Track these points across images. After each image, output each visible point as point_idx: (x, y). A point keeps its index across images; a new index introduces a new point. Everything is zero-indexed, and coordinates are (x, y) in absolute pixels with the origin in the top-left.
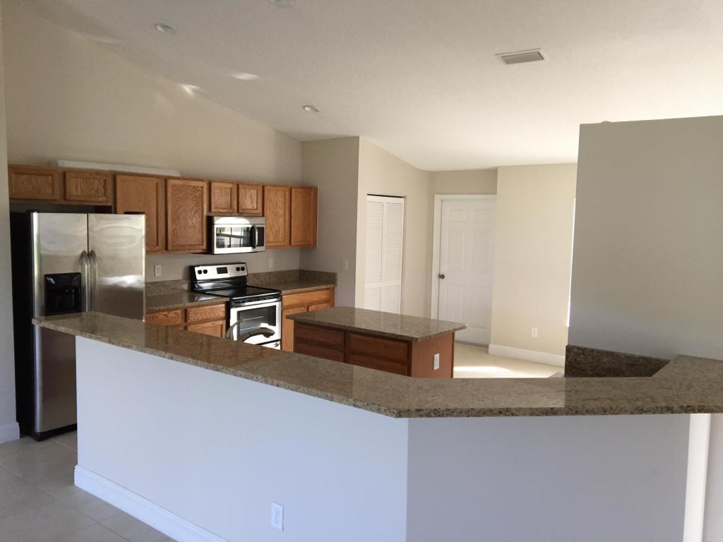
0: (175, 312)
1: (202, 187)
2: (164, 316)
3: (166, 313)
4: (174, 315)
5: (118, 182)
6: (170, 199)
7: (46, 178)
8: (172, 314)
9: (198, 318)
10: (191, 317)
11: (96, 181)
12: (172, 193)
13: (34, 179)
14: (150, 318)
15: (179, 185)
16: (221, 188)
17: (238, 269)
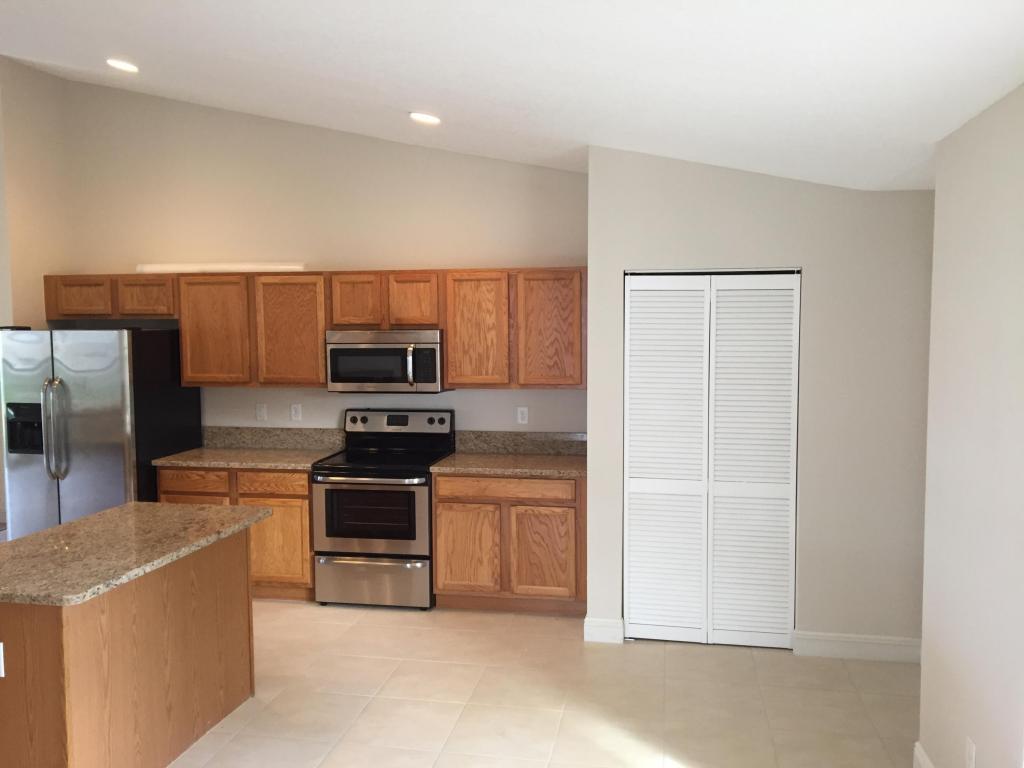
0: (215, 473)
1: (315, 284)
2: (197, 478)
3: (203, 473)
4: (216, 478)
5: (183, 287)
6: (260, 306)
7: (97, 288)
8: (212, 476)
9: (256, 490)
10: (244, 485)
11: (155, 289)
12: (264, 296)
13: (85, 290)
14: (177, 476)
15: (276, 284)
16: (354, 284)
17: (431, 421)
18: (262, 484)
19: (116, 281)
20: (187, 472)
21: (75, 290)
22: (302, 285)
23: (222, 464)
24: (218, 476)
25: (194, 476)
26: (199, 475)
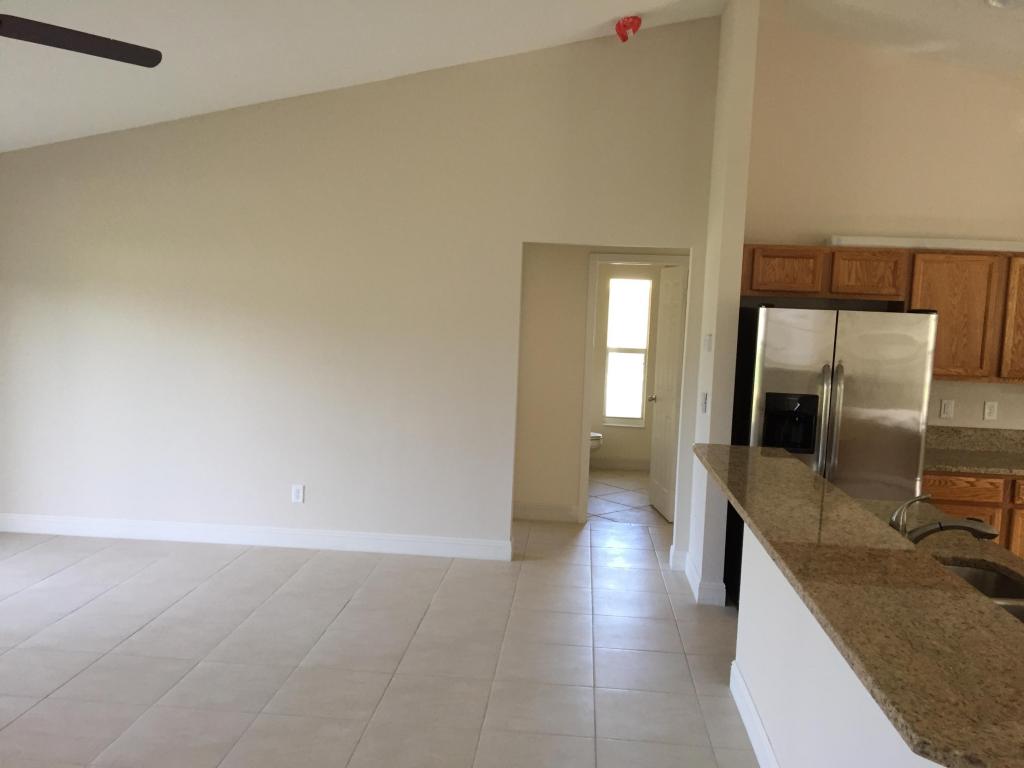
0: (990, 480)
2: (965, 484)
3: (972, 480)
4: (989, 486)
5: (919, 266)
6: (1014, 292)
7: (805, 261)
8: (984, 483)
11: (881, 265)
12: (1019, 281)
13: (788, 262)
19: (833, 254)
20: (953, 479)
21: (776, 262)
23: (1002, 471)
24: (992, 484)
25: (962, 482)
26: (968, 482)
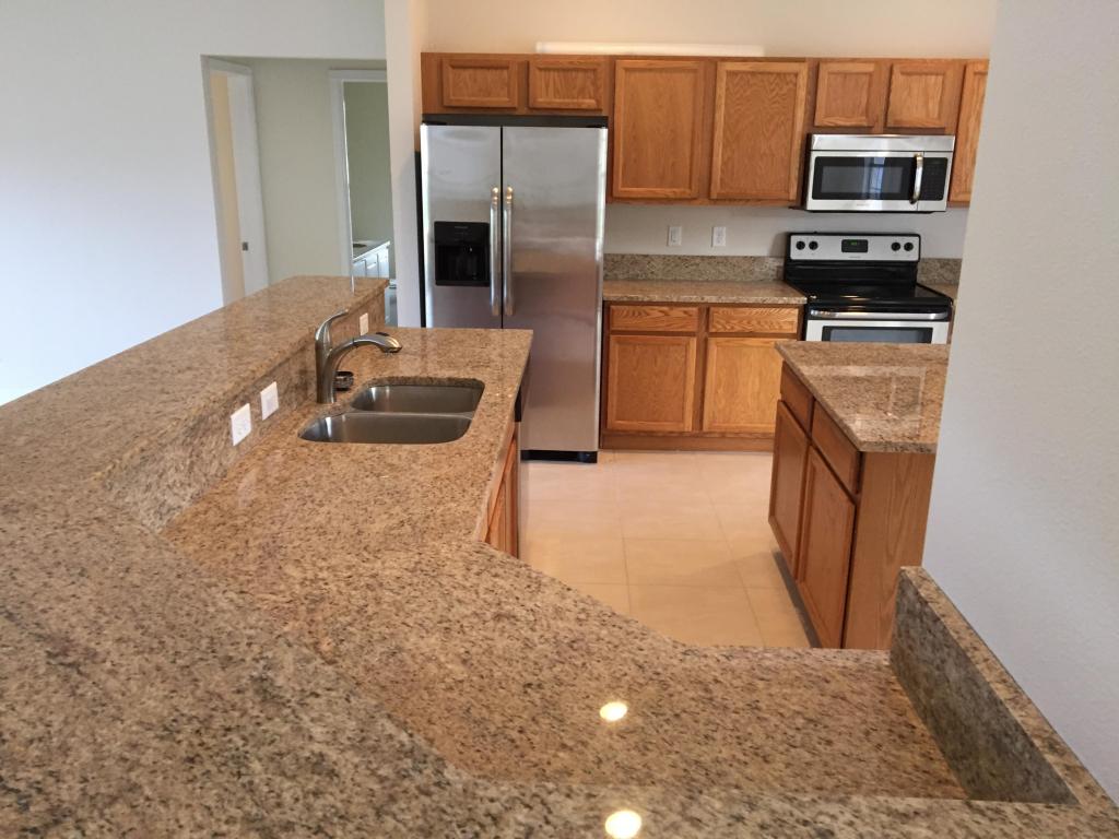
0: (686, 309)
1: (796, 75)
2: (660, 314)
3: (665, 308)
4: (683, 315)
5: (620, 74)
6: (721, 102)
7: (498, 72)
8: (677, 312)
9: (732, 328)
10: (718, 322)
11: (581, 75)
12: (727, 89)
13: (479, 73)
14: (634, 314)
15: (744, 72)
16: (845, 75)
17: (896, 247)
18: (740, 322)
19: (528, 63)
20: (647, 309)
21: (467, 74)
22: (778, 74)
23: (694, 298)
24: (685, 312)
25: (655, 312)
26: (661, 311)
